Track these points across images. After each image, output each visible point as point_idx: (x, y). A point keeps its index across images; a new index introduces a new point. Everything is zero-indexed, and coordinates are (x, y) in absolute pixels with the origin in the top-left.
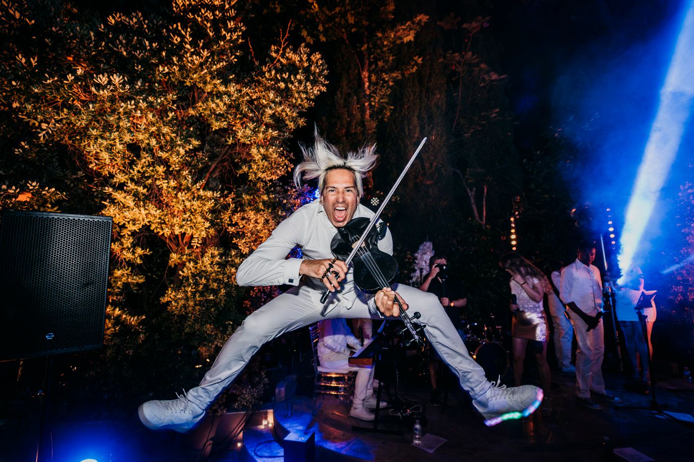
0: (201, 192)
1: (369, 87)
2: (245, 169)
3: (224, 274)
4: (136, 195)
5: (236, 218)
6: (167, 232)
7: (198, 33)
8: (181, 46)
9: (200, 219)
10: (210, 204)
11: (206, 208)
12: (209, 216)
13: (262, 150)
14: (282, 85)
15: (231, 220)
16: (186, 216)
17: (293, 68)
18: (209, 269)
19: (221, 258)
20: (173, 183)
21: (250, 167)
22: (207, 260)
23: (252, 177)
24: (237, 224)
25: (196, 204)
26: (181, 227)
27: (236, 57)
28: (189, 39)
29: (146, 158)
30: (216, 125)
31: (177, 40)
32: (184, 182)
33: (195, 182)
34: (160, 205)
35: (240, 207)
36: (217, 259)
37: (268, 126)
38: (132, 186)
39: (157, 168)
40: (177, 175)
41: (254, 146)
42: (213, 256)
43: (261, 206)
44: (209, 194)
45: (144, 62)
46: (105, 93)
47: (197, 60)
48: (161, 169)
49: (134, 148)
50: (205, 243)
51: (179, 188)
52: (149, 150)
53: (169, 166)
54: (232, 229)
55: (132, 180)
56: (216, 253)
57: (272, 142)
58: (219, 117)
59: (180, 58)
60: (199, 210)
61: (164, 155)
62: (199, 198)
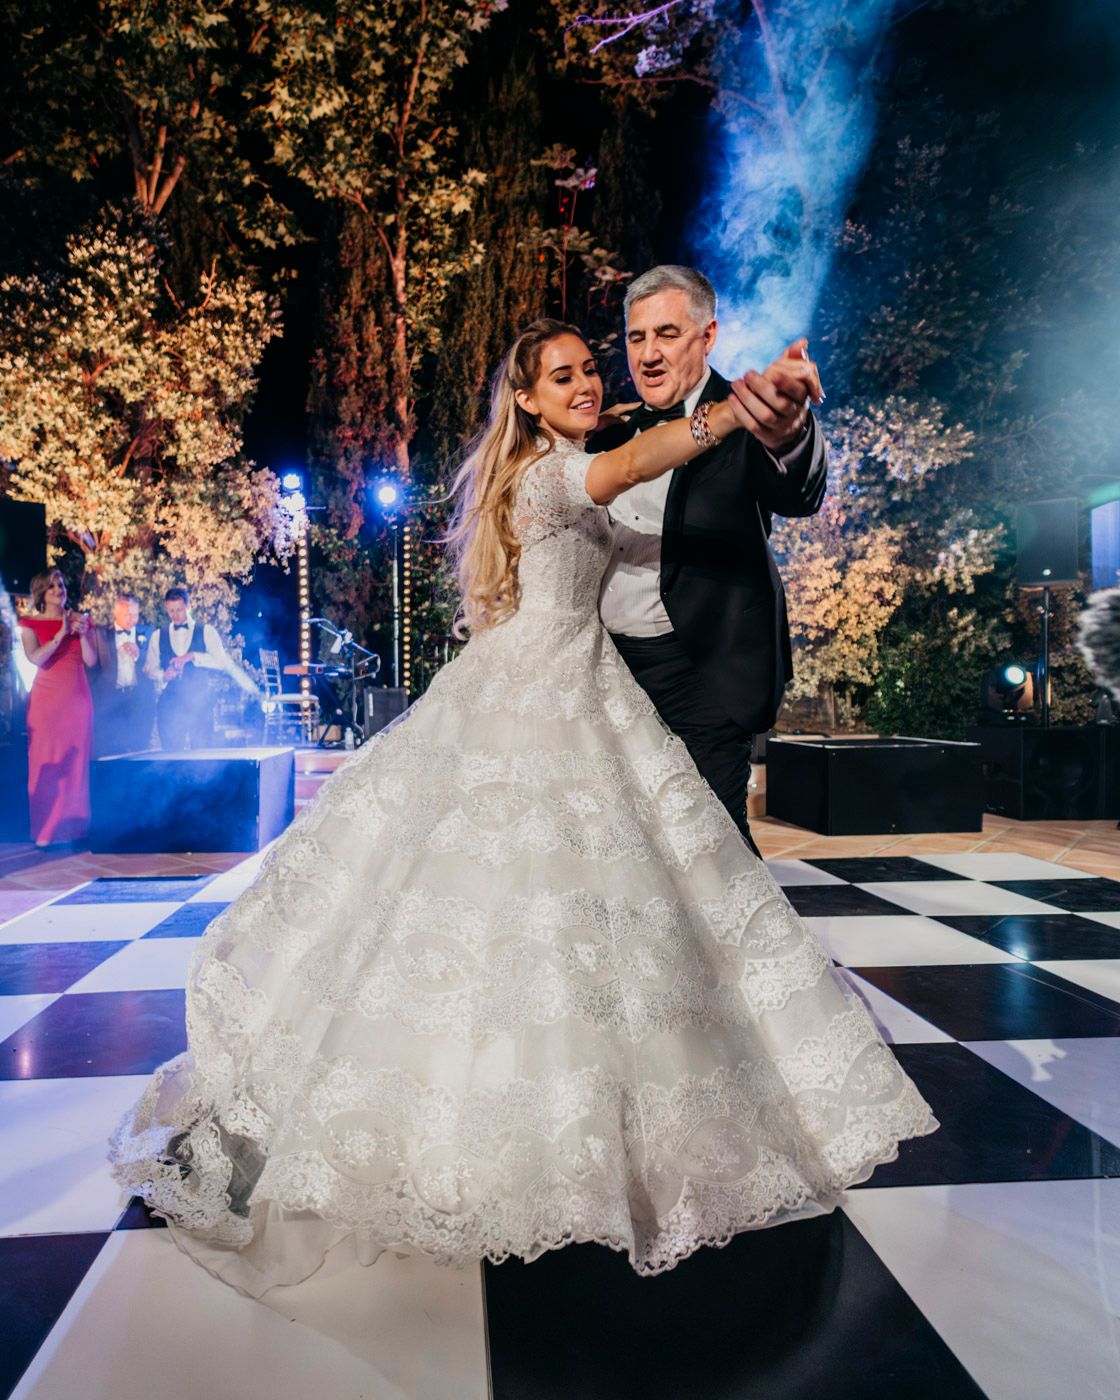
0: (118, 481)
1: (405, 290)
2: (171, 450)
3: (151, 581)
4: (45, 484)
5: (165, 513)
6: (80, 528)
7: (101, 288)
8: (82, 308)
9: (117, 513)
10: (130, 495)
11: (124, 501)
12: (129, 510)
13: (192, 427)
14: (212, 339)
15: (157, 516)
16: (102, 509)
17: (225, 314)
18: (133, 574)
19: (147, 562)
20: (85, 470)
21: (179, 448)
22: (129, 562)
23: (181, 461)
24: (164, 522)
25: (111, 493)
26: (98, 522)
27: (150, 310)
28: (91, 300)
29: (53, 443)
30: (131, 397)
31: (77, 301)
32: (97, 468)
33: (110, 468)
34: (70, 494)
35: (168, 499)
36: (142, 563)
37: (196, 395)
38: (39, 474)
39: (66, 453)
40: (88, 460)
41: (181, 421)
42: (136, 559)
43: (196, 498)
44: (127, 482)
45: (44, 334)
46: (10, 378)
47: (102, 324)
48: (71, 454)
49: (41, 432)
50: (128, 543)
51: (91, 477)
52: (55, 432)
53: (78, 451)
54: (159, 528)
55: (40, 467)
56: (140, 554)
57: (205, 413)
58: (134, 386)
59: (83, 323)
60: (116, 503)
61: (71, 438)
62: (115, 488)
